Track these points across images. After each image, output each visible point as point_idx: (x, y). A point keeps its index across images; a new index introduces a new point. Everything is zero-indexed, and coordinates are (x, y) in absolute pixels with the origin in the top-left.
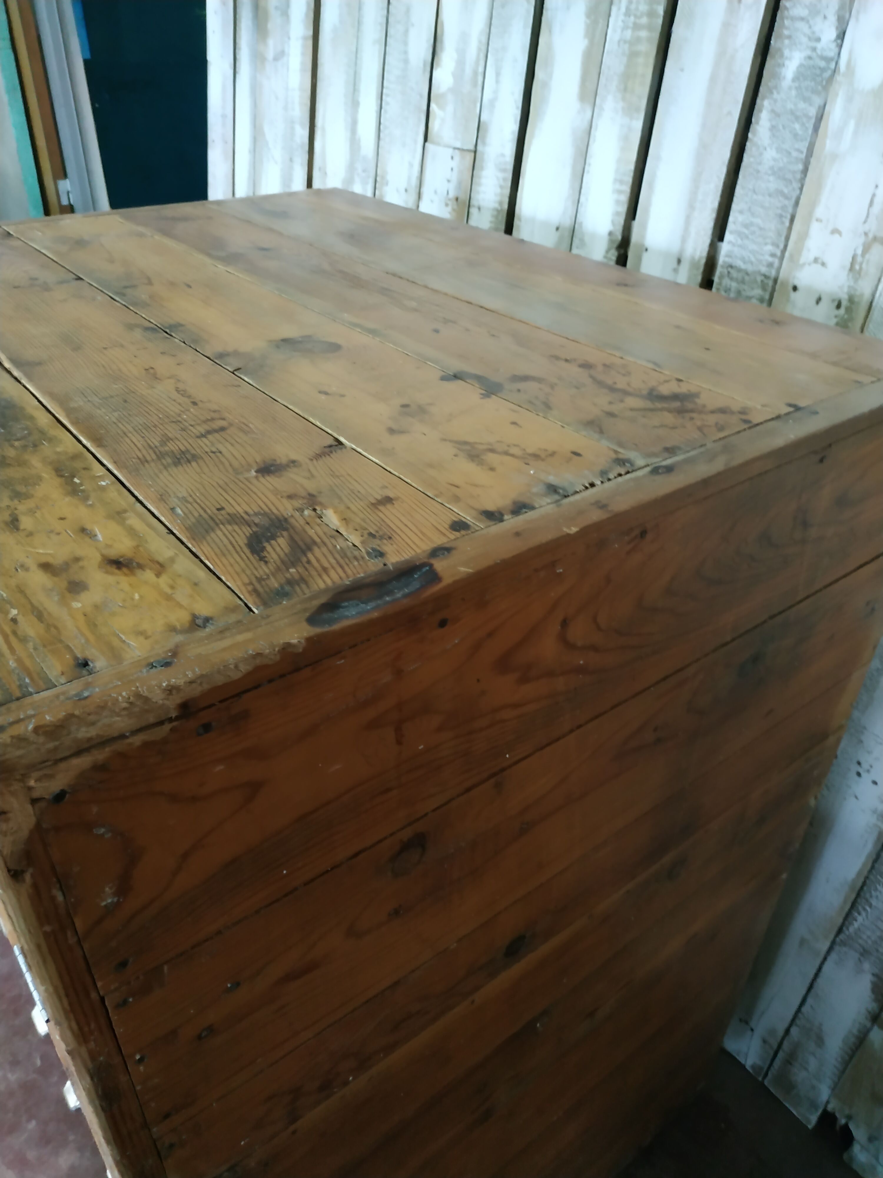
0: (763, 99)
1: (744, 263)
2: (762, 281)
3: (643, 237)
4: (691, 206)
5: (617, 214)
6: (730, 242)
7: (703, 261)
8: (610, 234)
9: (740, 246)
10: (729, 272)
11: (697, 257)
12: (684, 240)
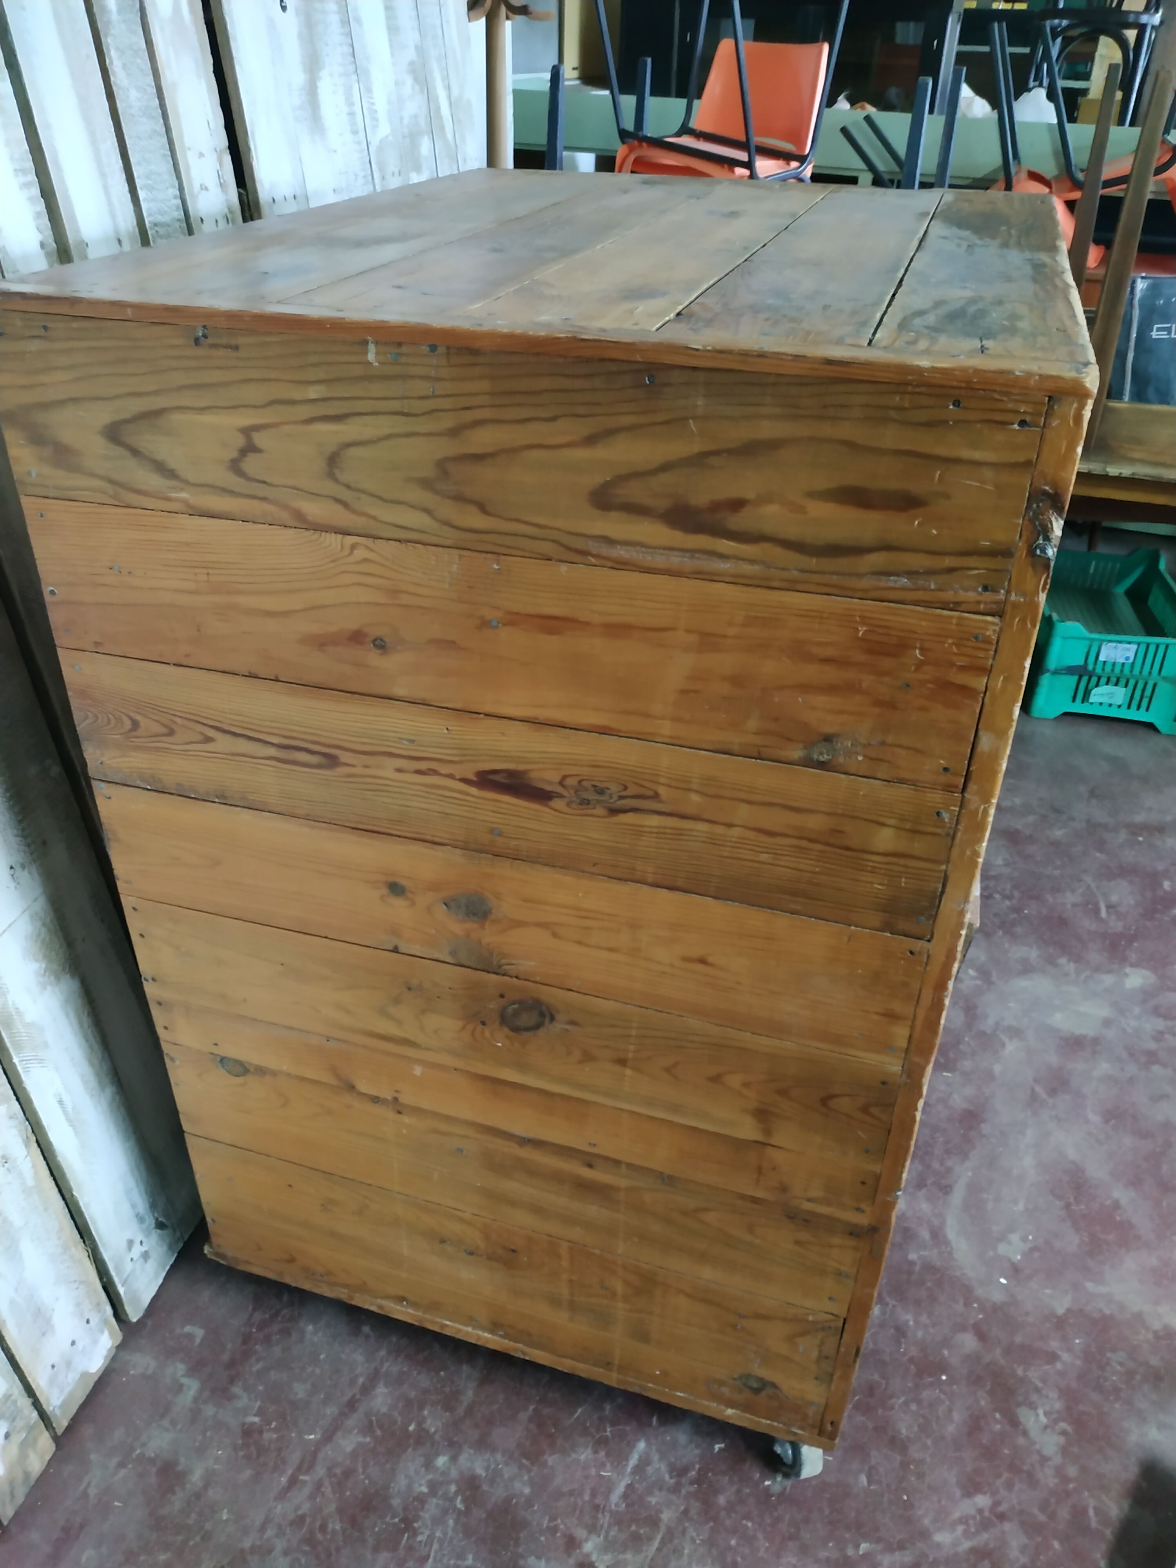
0: (106, 36)
1: (162, 215)
2: (180, 226)
3: (78, 231)
4: (103, 175)
5: (38, 215)
6: (144, 200)
7: (137, 230)
8: (42, 245)
9: (153, 200)
10: (157, 232)
11: (131, 230)
12: (113, 216)
